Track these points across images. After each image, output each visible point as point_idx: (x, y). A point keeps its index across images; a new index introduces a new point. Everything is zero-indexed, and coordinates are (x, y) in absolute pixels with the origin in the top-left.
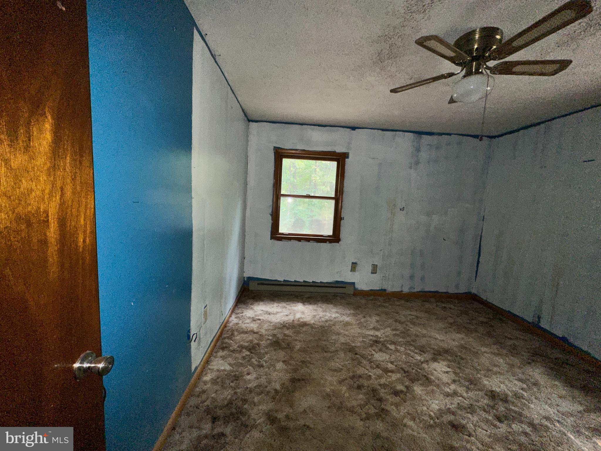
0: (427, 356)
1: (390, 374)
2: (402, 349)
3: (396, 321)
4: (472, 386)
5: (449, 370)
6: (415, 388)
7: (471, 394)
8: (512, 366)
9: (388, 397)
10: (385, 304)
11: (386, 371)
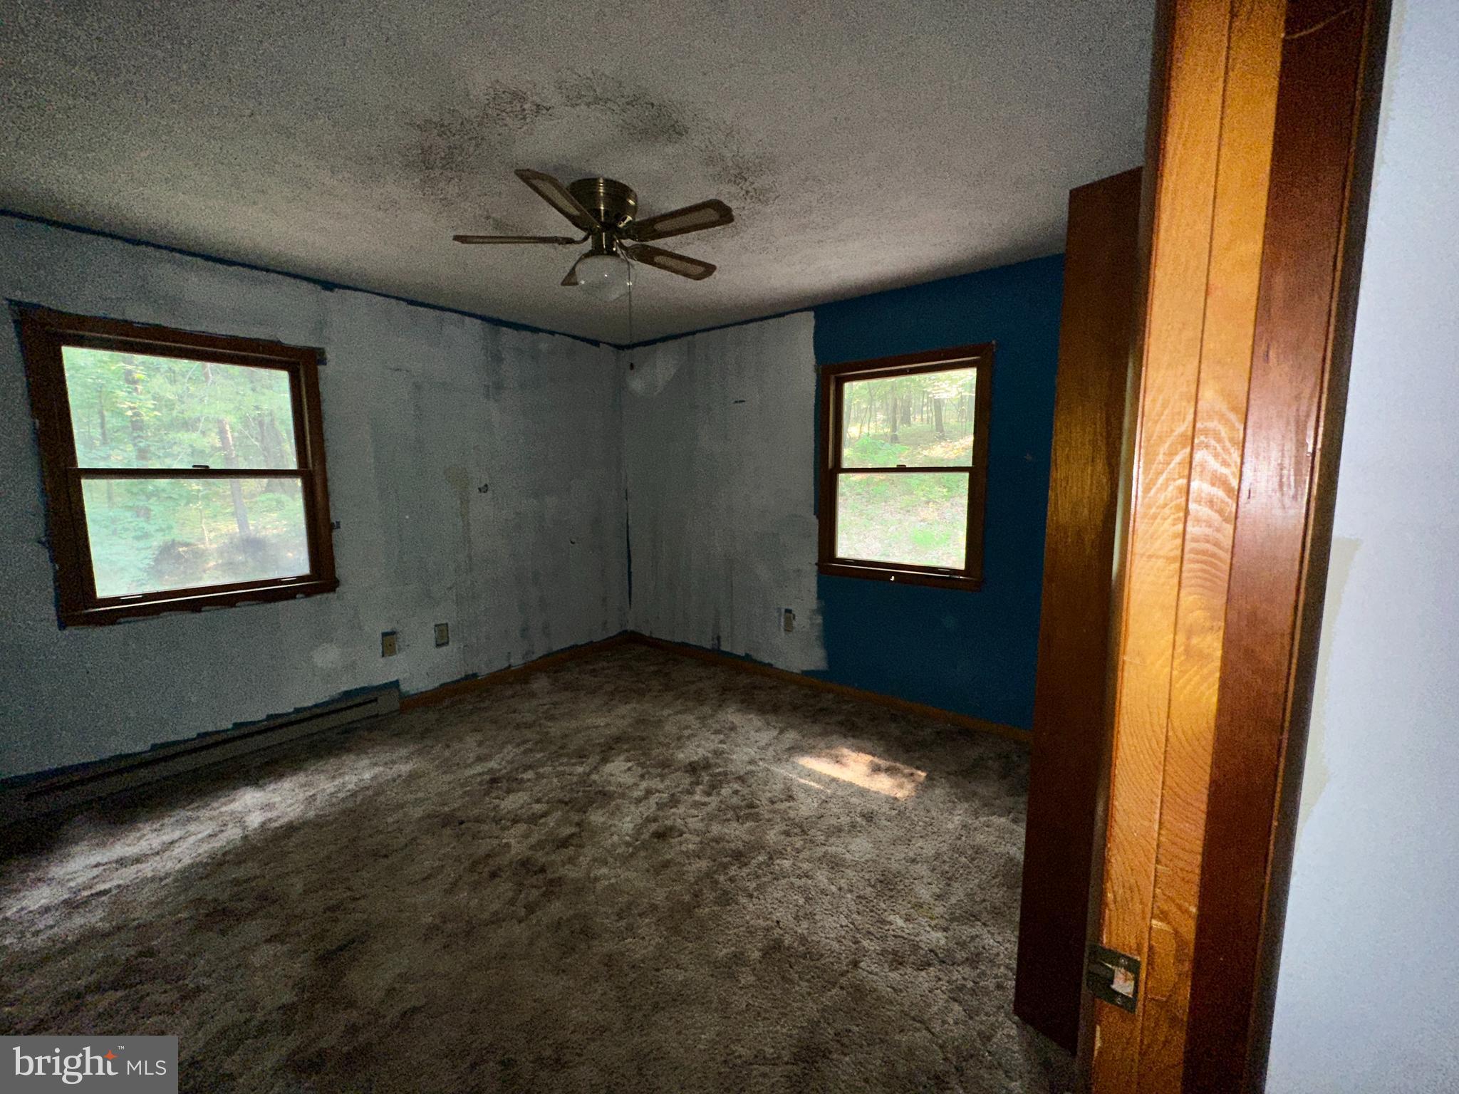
0: (593, 760)
1: (542, 821)
2: (548, 769)
3: (518, 727)
4: (666, 771)
5: (630, 764)
6: (592, 818)
7: (667, 782)
8: (702, 719)
9: (553, 857)
10: (483, 705)
11: (534, 819)
